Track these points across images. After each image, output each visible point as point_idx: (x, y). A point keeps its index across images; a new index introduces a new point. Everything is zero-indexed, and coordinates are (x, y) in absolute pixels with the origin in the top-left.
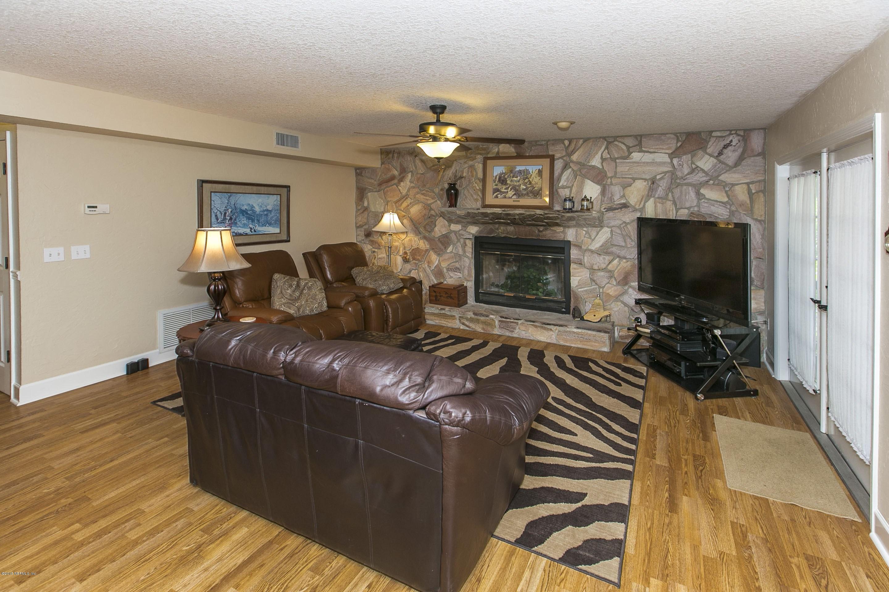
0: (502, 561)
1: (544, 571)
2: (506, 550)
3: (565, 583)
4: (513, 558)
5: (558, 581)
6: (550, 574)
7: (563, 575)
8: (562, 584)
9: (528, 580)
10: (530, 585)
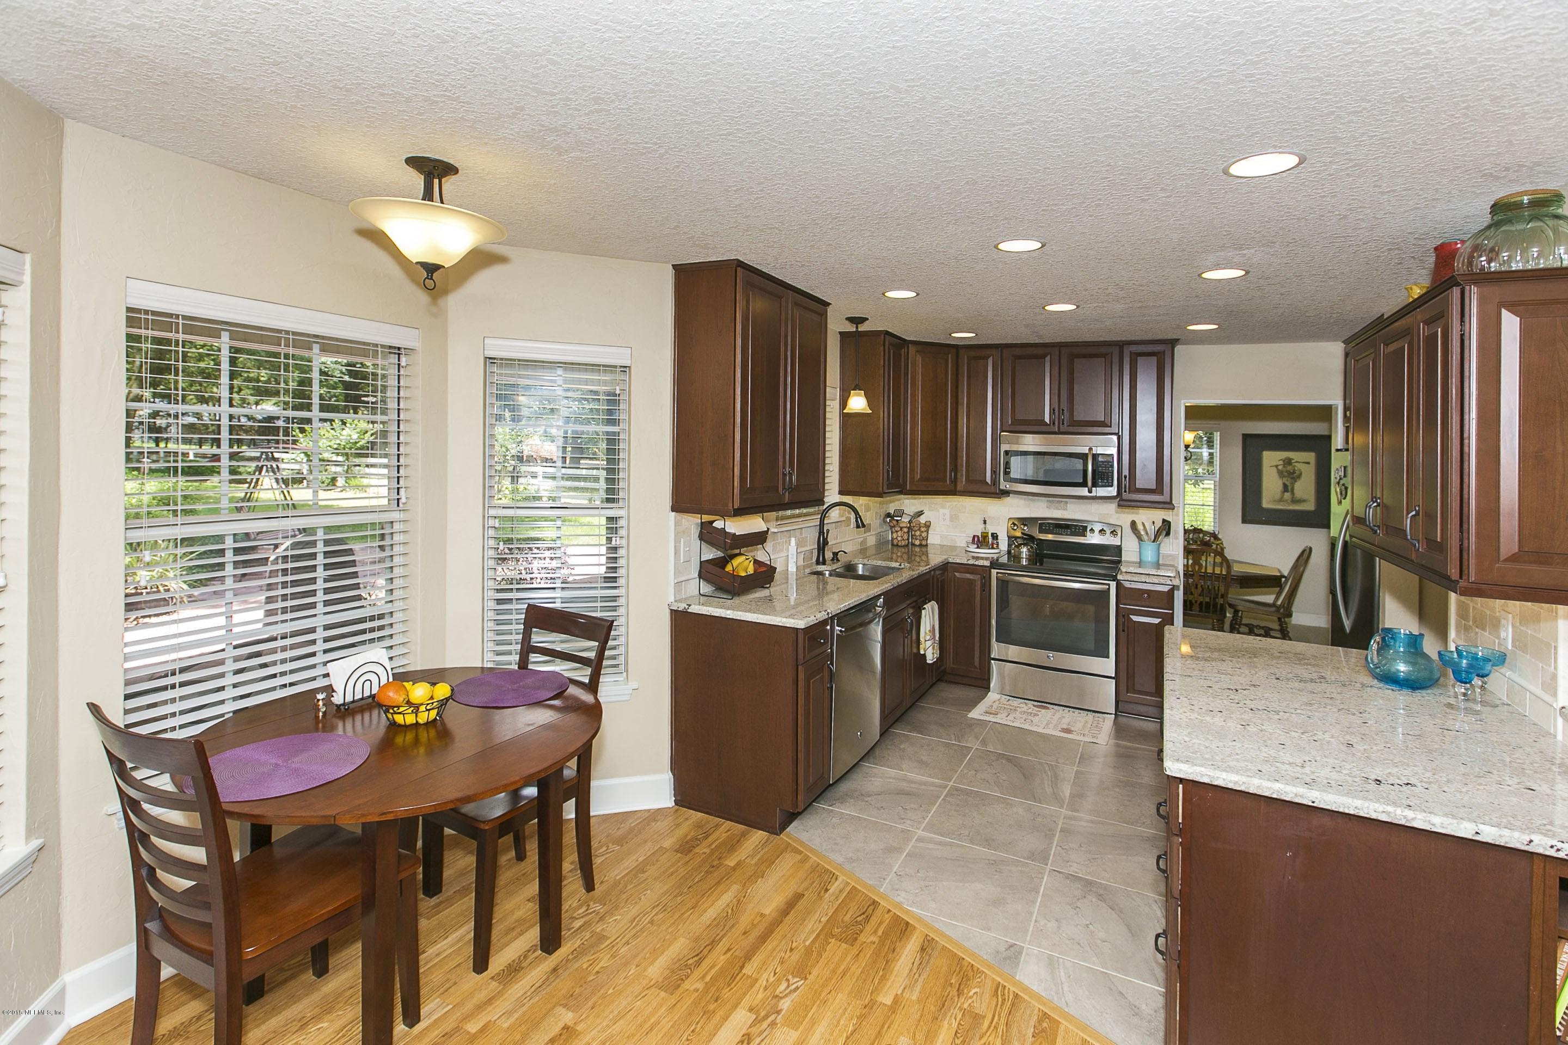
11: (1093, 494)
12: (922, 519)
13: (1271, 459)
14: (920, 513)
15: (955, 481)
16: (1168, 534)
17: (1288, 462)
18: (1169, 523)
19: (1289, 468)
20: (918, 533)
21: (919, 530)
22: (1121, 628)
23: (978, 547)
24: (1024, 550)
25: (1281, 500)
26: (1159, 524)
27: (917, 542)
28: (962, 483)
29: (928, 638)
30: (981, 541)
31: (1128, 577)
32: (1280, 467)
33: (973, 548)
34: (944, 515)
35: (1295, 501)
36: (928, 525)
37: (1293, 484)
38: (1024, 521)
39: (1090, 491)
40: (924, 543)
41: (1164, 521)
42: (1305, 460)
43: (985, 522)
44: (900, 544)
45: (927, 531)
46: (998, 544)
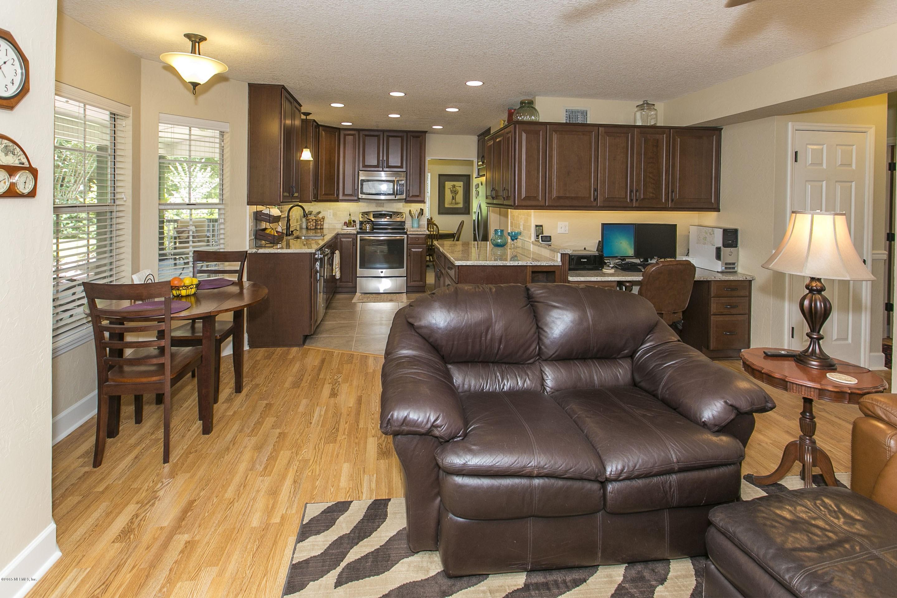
0: (394, 486)
1: (362, 493)
2: (395, 494)
3: (346, 491)
4: (387, 491)
5: (351, 490)
6: (357, 492)
7: (348, 495)
8: (348, 489)
9: (371, 483)
10: (369, 481)
11: (397, 198)
12: (320, 216)
13: (449, 185)
14: (319, 213)
15: (338, 195)
16: (422, 214)
17: (454, 186)
18: (423, 210)
19: (454, 189)
20: (319, 222)
21: (320, 221)
22: (408, 255)
23: (347, 227)
24: (368, 226)
25: (451, 203)
26: (419, 211)
27: (319, 227)
28: (341, 197)
29: (337, 267)
30: (347, 224)
31: (411, 233)
32: (451, 189)
33: (345, 227)
34: (330, 213)
35: (456, 204)
36: (323, 218)
37: (455, 196)
38: (367, 213)
39: (395, 197)
40: (322, 227)
41: (421, 209)
42: (459, 185)
43: (350, 215)
44: (312, 228)
45: (323, 221)
46: (356, 225)
